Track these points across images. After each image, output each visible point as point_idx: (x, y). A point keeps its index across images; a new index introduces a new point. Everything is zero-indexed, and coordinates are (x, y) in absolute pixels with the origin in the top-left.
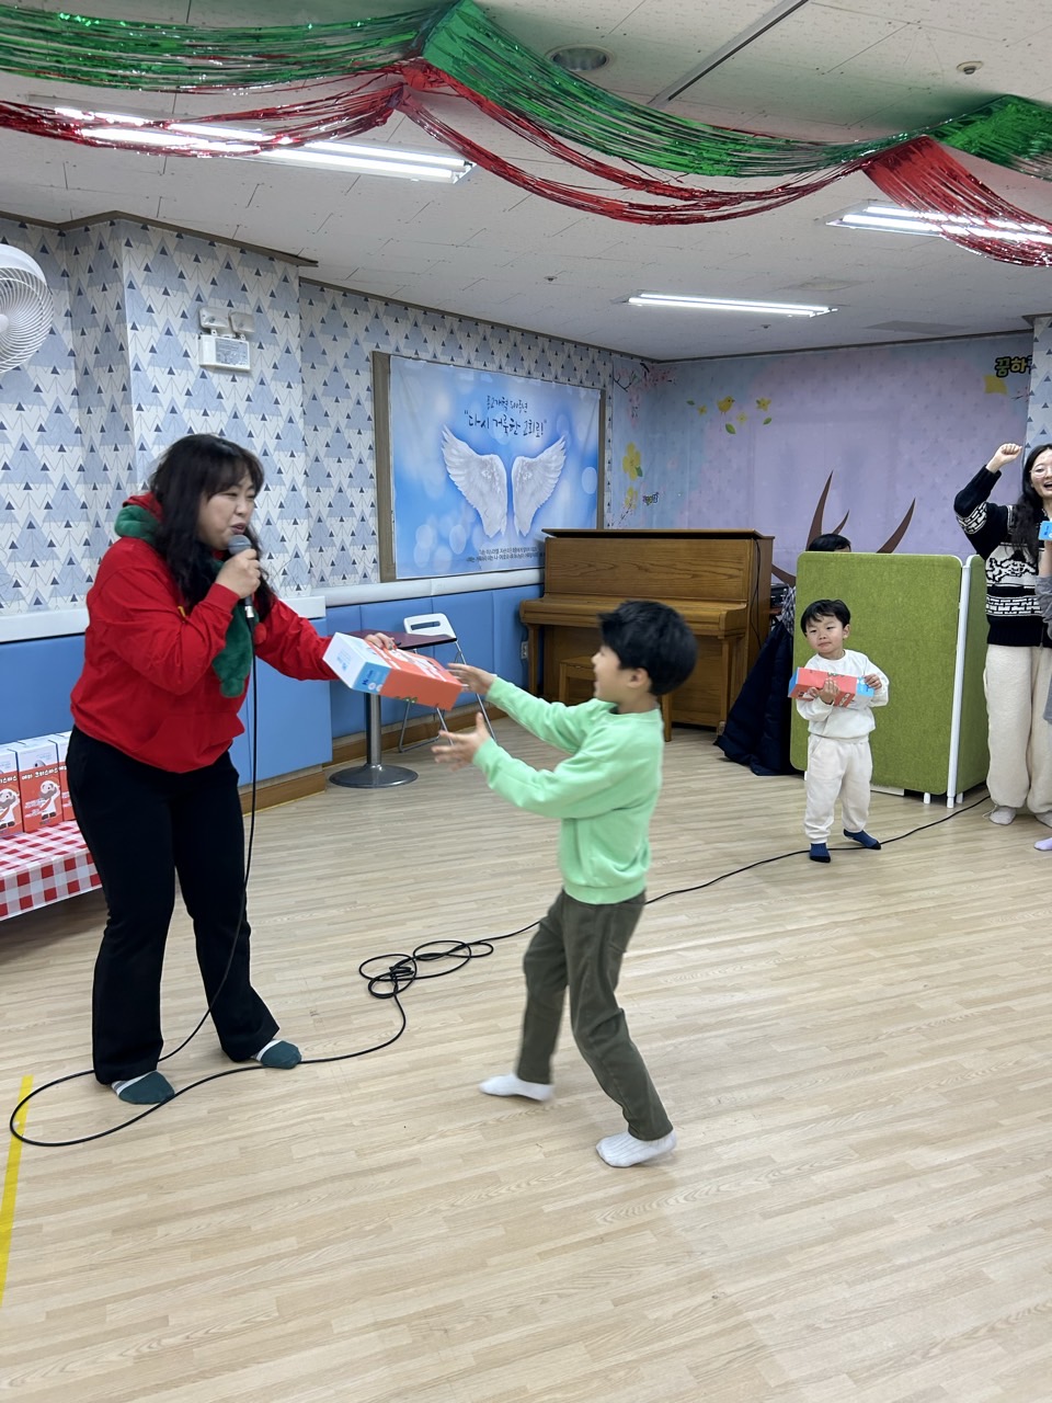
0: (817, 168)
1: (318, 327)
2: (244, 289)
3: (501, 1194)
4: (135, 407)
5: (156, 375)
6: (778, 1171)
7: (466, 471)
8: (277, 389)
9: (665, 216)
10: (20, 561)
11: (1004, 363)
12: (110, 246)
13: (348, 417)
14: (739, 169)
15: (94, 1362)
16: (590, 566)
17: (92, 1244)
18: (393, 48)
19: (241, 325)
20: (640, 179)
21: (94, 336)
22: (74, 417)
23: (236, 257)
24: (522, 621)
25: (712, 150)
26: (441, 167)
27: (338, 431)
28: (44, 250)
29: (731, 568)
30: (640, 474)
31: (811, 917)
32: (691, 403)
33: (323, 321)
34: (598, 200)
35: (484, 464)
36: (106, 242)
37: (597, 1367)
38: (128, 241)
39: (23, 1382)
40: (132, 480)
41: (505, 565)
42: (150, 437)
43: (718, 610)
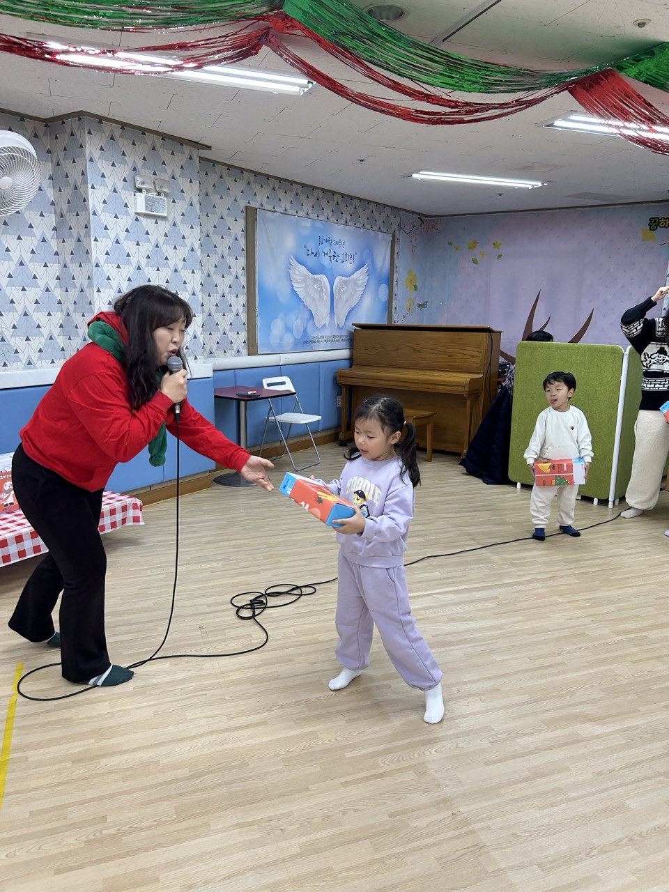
0: (539, 88)
1: (211, 189)
2: (164, 163)
3: (319, 745)
4: (93, 239)
5: (106, 218)
6: (496, 736)
7: (304, 286)
8: (184, 229)
9: (438, 119)
10: (19, 337)
11: (655, 222)
12: (78, 134)
13: (229, 248)
14: (488, 88)
15: (59, 844)
16: (382, 348)
17: (59, 769)
18: (263, 4)
19: (162, 187)
20: (423, 93)
21: (67, 192)
22: (54, 244)
23: (159, 142)
24: (338, 382)
25: (470, 74)
26: (292, 84)
27: (223, 257)
28: (36, 136)
29: (474, 350)
30: (416, 290)
31: (519, 576)
32: (450, 244)
33: (214, 186)
34: (394, 107)
35: (316, 281)
36: (75, 131)
37: (377, 856)
38: (90, 130)
39: (15, 855)
40: (91, 286)
41: (328, 346)
42: (102, 259)
43: (464, 378)
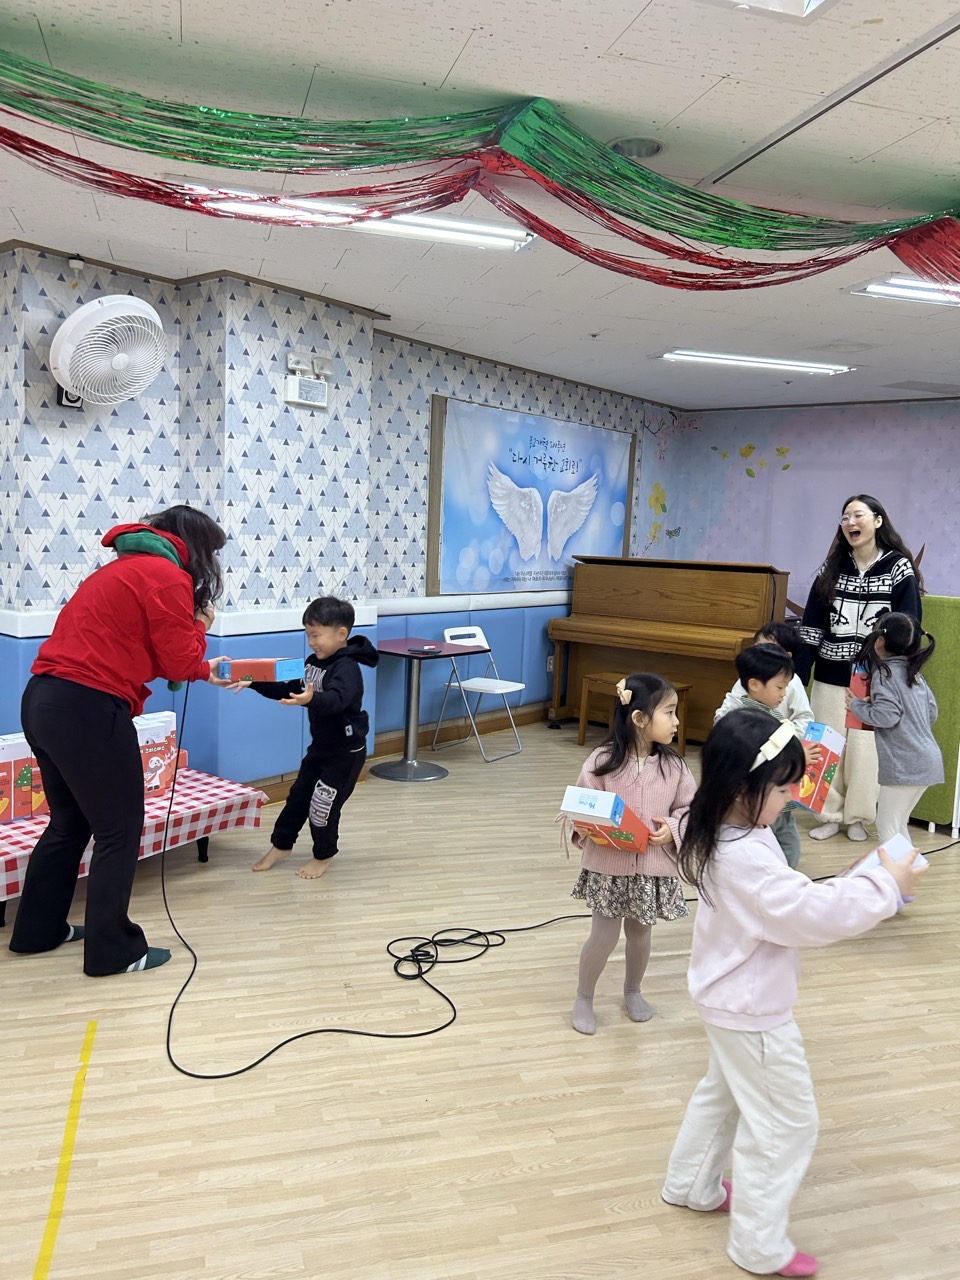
0: (846, 243)
1: (386, 372)
2: (326, 337)
3: (514, 1174)
4: (227, 435)
5: (246, 408)
7: (507, 502)
8: (349, 424)
9: (704, 283)
12: (217, 299)
13: (408, 451)
14: (774, 243)
16: (615, 590)
17: (141, 1182)
18: (473, 139)
19: (322, 368)
20: (684, 250)
21: (197, 374)
22: (175, 441)
23: (321, 309)
24: (550, 637)
25: (750, 226)
26: (508, 237)
27: (398, 463)
28: (162, 301)
29: (748, 598)
30: (665, 511)
32: (715, 448)
33: (391, 367)
34: (644, 268)
35: (524, 496)
36: (214, 295)
38: (232, 295)
40: (220, 497)
41: (537, 586)
42: (238, 461)
43: (735, 637)
